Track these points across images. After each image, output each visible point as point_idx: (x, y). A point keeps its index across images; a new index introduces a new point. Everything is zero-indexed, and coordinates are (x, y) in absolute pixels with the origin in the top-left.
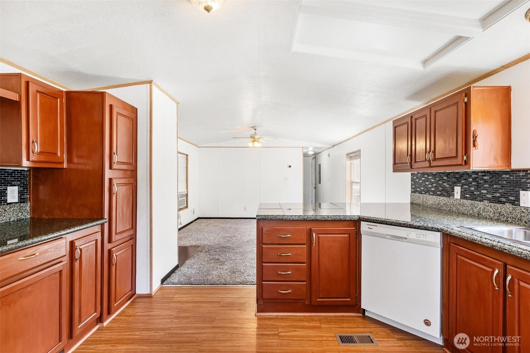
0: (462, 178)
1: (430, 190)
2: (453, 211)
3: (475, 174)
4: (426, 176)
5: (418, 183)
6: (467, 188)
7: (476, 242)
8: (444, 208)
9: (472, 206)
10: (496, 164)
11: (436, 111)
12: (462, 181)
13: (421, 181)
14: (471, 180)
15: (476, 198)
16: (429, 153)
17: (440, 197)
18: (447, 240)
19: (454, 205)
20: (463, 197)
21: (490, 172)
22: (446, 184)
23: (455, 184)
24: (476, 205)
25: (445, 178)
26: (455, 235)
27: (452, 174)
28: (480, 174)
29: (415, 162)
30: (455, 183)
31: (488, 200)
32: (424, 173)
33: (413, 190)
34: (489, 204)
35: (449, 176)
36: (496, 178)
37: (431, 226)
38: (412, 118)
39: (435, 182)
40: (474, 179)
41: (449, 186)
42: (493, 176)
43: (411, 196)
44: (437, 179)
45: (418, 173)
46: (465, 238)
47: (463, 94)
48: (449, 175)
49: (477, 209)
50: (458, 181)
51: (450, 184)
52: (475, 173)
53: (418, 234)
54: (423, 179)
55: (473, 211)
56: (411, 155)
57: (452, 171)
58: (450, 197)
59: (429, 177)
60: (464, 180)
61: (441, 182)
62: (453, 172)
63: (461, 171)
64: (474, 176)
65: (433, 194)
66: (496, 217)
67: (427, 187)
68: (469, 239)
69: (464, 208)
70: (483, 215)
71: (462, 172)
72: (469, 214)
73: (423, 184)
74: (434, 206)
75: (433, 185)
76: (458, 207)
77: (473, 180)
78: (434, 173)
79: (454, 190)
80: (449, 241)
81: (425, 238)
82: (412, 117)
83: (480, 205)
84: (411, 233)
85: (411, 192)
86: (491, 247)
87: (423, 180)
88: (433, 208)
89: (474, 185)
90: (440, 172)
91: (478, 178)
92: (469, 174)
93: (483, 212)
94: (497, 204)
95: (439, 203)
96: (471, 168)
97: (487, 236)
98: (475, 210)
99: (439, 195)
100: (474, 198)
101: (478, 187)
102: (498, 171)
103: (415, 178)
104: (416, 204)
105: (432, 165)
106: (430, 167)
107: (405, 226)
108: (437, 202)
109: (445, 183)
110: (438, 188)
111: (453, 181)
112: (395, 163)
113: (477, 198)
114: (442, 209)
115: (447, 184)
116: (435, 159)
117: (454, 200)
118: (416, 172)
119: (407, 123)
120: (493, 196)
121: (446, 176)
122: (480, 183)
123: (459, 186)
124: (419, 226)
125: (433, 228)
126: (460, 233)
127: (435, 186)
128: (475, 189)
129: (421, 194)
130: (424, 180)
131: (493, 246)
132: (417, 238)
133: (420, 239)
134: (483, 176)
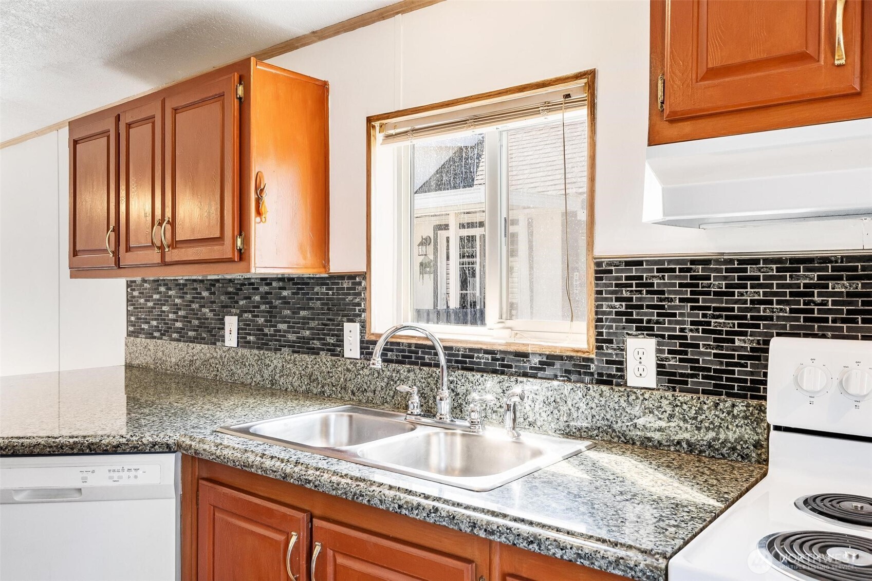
0: (240, 293)
1: (171, 328)
2: (221, 381)
3: (267, 284)
4: (162, 289)
5: (143, 308)
6: (250, 320)
7: (253, 470)
8: (203, 373)
9: (259, 363)
10: (302, 262)
11: (176, 110)
12: (241, 303)
13: (150, 304)
14: (257, 298)
15: (267, 344)
16: (160, 224)
17: (194, 344)
18: (193, 473)
19: (223, 362)
20: (243, 342)
21: (293, 279)
22: (207, 310)
23: (226, 309)
24: (267, 362)
25: (205, 294)
26: (207, 458)
27: (221, 285)
28: (274, 284)
29: (128, 249)
30: (227, 307)
31: (290, 346)
32: (158, 281)
33: (131, 329)
34: (291, 356)
35: (213, 289)
36: (304, 294)
37: (151, 440)
38: (119, 121)
39: (184, 305)
40: (264, 296)
41: (214, 315)
42: (298, 289)
43: (126, 345)
44: (188, 296)
45: (144, 281)
46: (229, 464)
47: (234, 76)
48: (214, 285)
49: (270, 369)
50: (231, 302)
51: (214, 311)
52: (266, 281)
53: (114, 471)
54: (156, 297)
55: (262, 377)
56: (117, 230)
57: (220, 277)
58: (215, 344)
59: (170, 293)
60: (246, 298)
61: (197, 305)
62: (222, 279)
63: (238, 277)
64: (264, 289)
65: (180, 336)
66: (304, 387)
67: (165, 320)
68: (237, 463)
69: (245, 370)
70: (281, 383)
71: (240, 279)
72: (253, 384)
73: (156, 312)
74: (181, 370)
75: (180, 314)
76: (233, 368)
77: (261, 298)
78: (181, 282)
79: (224, 324)
80: (197, 474)
81: (136, 477)
82: (118, 118)
83: (274, 361)
84: (93, 472)
85: (126, 336)
86: (281, 481)
87: (156, 300)
88: (179, 376)
89: (263, 312)
90: (194, 278)
91: (271, 293)
92: (253, 284)
93: (280, 377)
94: (306, 356)
95: (192, 361)
96: (253, 270)
97: (276, 450)
98: (266, 374)
99: (193, 340)
100: (263, 343)
101: (272, 315)
102: (307, 278)
103: (136, 293)
104: (138, 367)
105: (167, 259)
106: (164, 263)
107: (75, 451)
108: (188, 358)
109: (204, 307)
110: (190, 322)
111: (222, 302)
112: (75, 252)
113: (270, 343)
114: (200, 375)
115: (211, 311)
116: (175, 244)
117: (224, 352)
118: (138, 279)
119: (106, 133)
120: (298, 338)
121: (207, 289)
122: (276, 307)
123: (235, 315)
124: (118, 446)
125: (154, 444)
126: (219, 451)
127: (184, 317)
128: (266, 321)
129: (150, 338)
130: (158, 300)
131: (286, 476)
132: (110, 483)
133: (121, 483)
134: (280, 288)
